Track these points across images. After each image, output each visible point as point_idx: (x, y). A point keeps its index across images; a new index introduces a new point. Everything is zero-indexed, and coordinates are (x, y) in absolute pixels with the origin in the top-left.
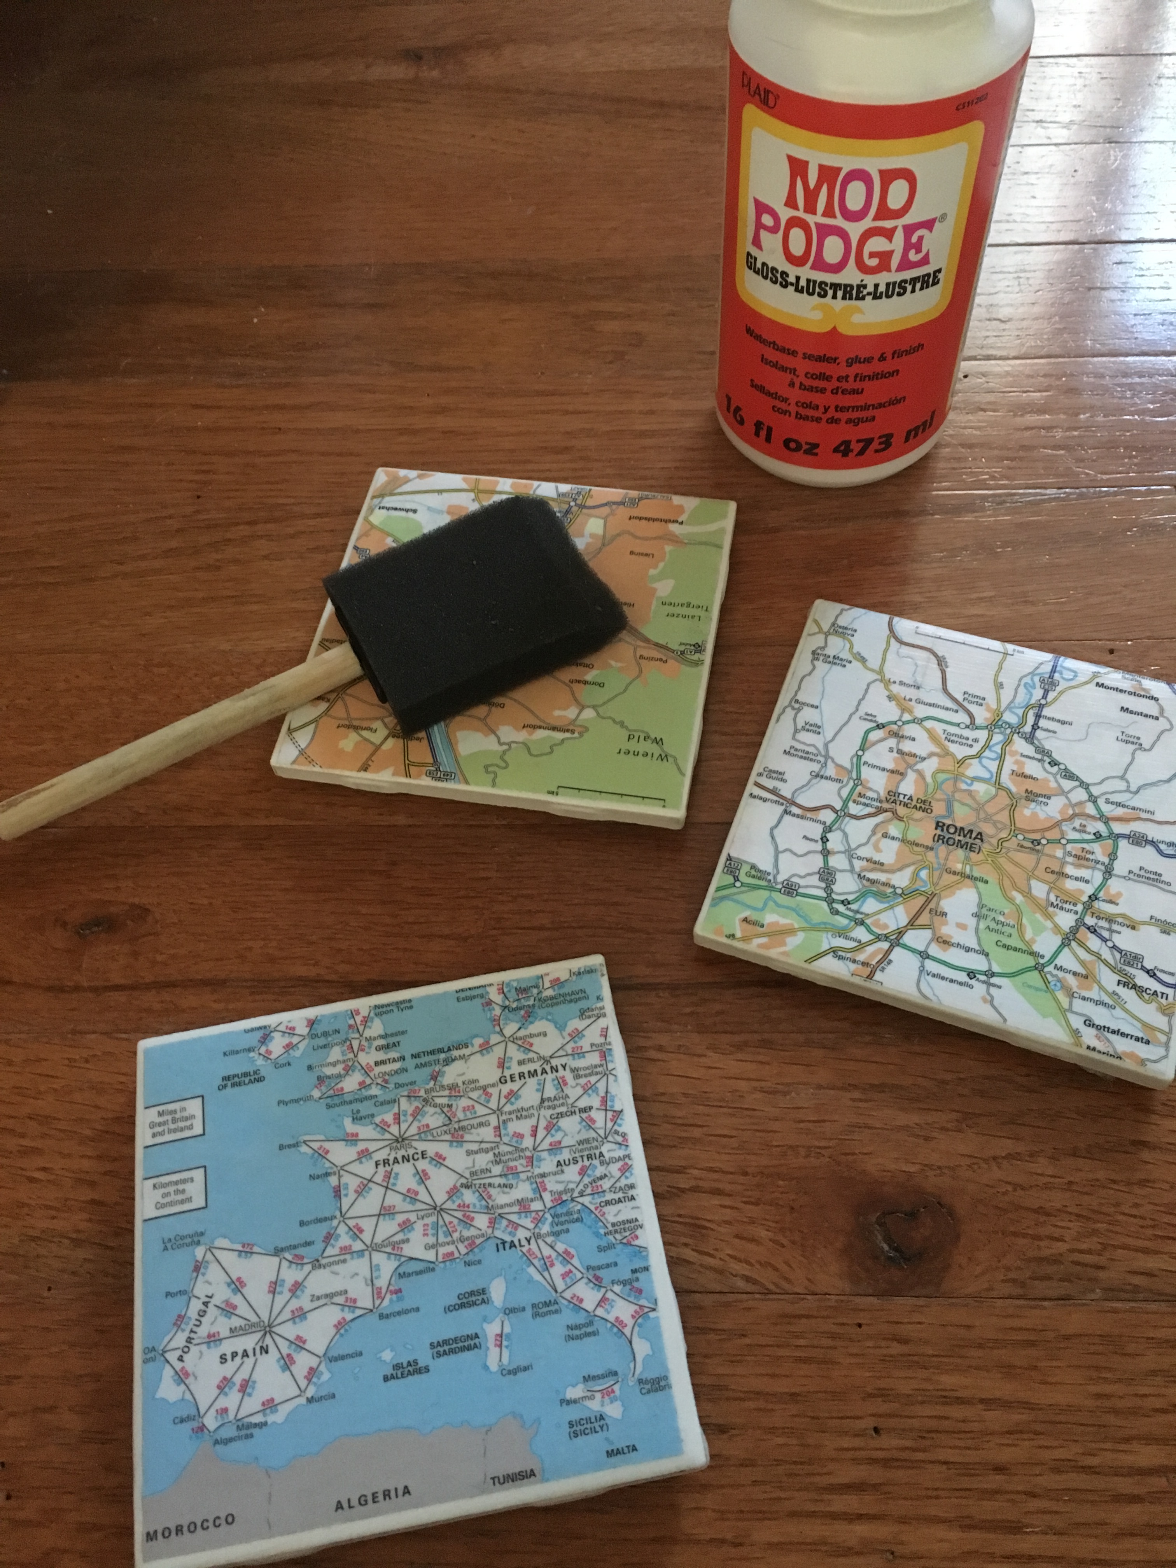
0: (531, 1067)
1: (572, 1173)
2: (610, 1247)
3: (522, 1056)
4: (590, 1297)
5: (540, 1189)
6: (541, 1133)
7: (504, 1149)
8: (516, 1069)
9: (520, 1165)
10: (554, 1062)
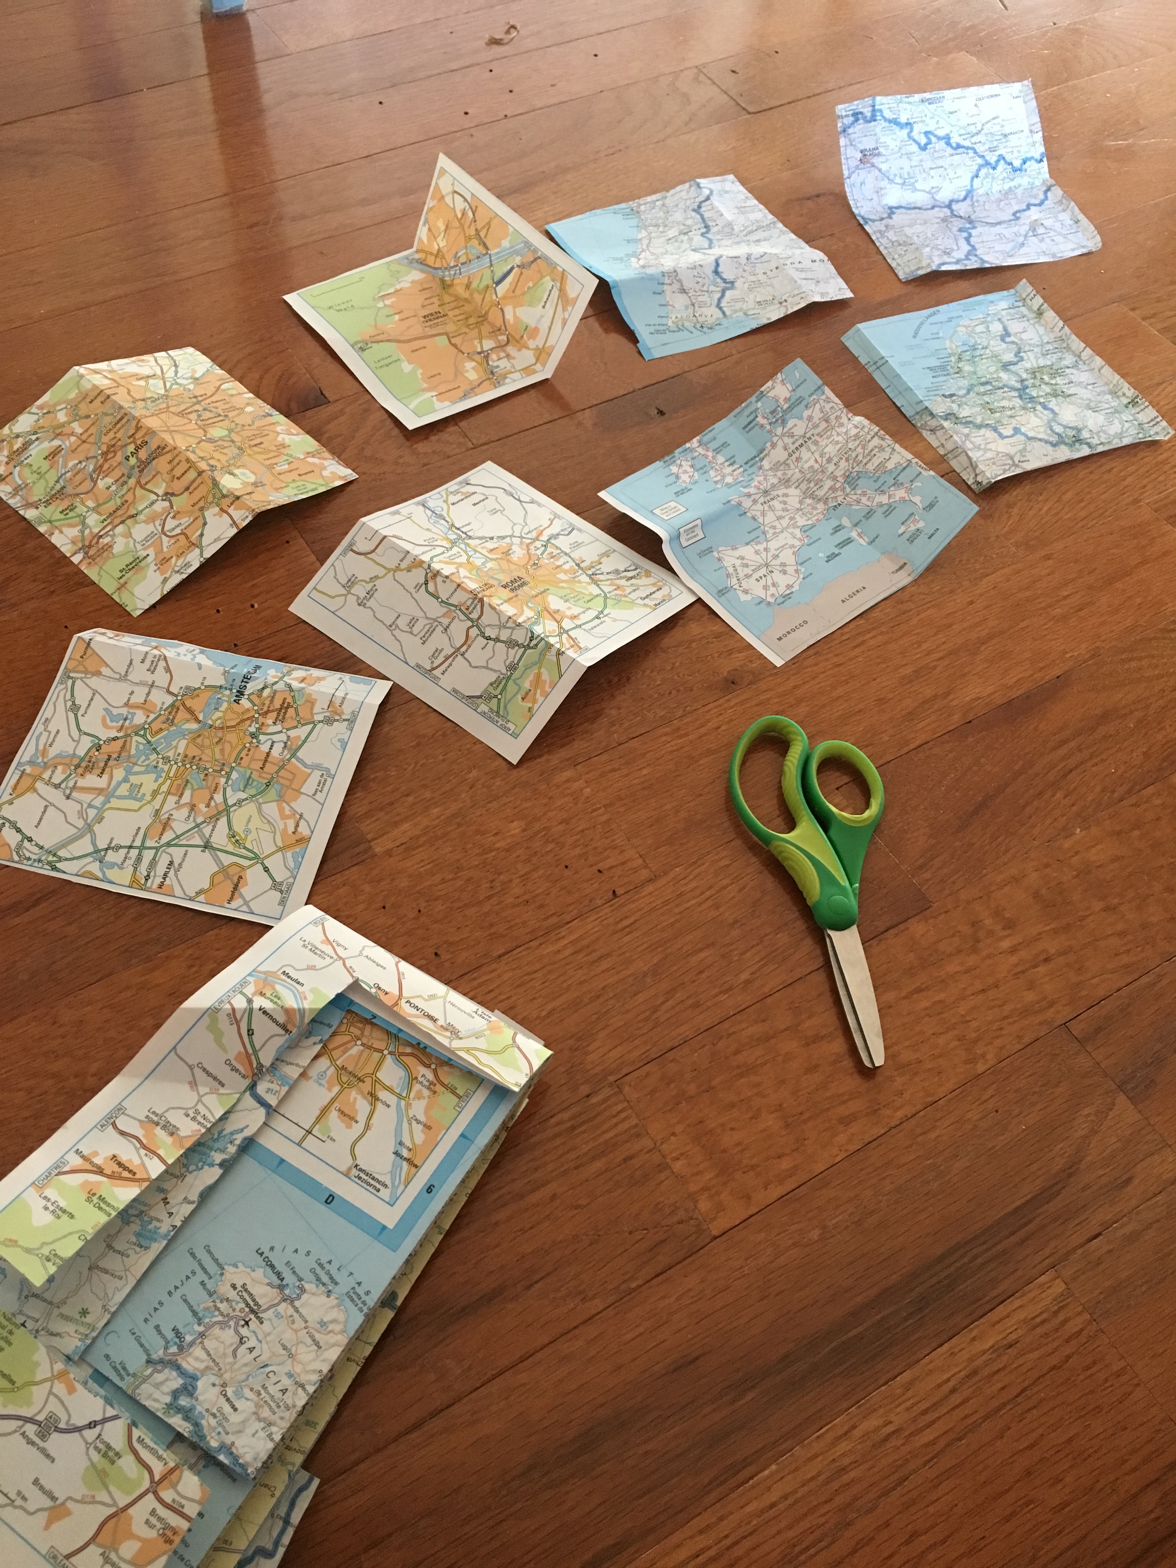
0: (799, 443)
1: (843, 464)
2: (879, 478)
3: (791, 440)
4: (884, 499)
5: (835, 479)
6: (819, 460)
7: (808, 476)
8: (793, 447)
9: (820, 476)
10: (808, 435)
